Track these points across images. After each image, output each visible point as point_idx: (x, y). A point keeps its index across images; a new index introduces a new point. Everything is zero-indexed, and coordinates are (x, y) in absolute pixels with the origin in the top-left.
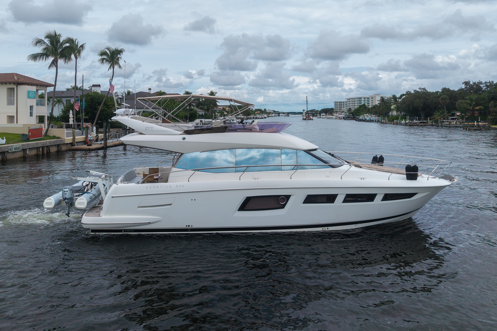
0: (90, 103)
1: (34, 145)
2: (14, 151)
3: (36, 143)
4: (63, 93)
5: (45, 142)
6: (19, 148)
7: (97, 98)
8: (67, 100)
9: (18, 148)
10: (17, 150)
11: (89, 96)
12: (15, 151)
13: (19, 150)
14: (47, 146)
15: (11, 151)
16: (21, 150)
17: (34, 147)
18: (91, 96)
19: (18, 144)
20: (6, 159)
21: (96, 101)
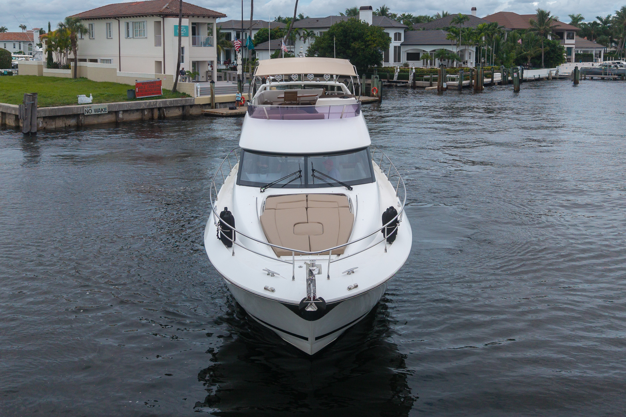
0: (342, 38)
1: (131, 106)
2: (93, 113)
3: (135, 103)
4: (318, 21)
5: (154, 102)
6: (104, 110)
7: (353, 30)
8: (321, 33)
9: (102, 110)
10: (99, 113)
11: (341, 26)
12: (96, 113)
13: (103, 112)
14: (159, 109)
15: (89, 114)
16: (107, 112)
17: (132, 109)
18: (344, 26)
19: (101, 104)
20: (81, 124)
21: (351, 34)
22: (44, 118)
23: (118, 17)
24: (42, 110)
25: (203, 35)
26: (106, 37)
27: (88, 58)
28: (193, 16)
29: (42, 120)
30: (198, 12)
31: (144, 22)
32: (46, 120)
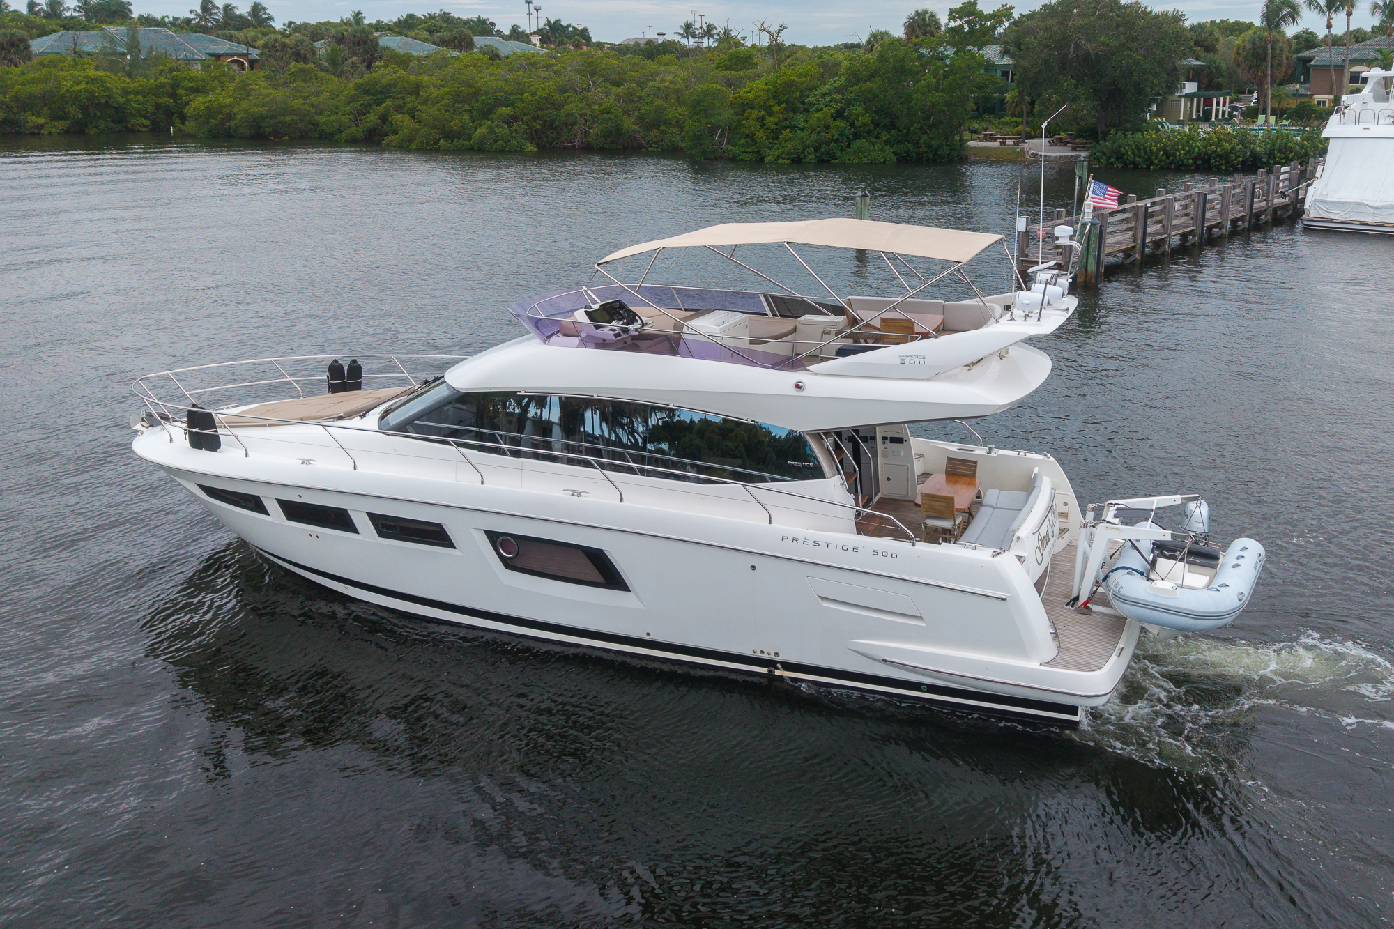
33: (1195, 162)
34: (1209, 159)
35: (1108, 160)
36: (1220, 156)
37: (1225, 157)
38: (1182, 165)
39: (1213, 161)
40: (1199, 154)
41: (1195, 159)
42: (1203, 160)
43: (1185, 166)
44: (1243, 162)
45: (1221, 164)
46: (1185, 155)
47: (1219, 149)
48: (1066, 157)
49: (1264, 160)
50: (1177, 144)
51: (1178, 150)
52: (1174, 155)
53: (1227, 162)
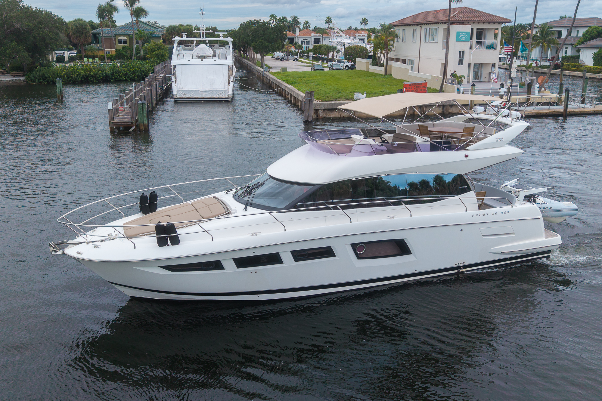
22: (324, 110)
23: (421, 24)
24: (322, 104)
25: (489, 39)
26: (412, 41)
27: (400, 58)
28: (479, 23)
29: (322, 111)
30: (483, 19)
31: (436, 29)
32: (326, 111)
33: (81, 80)
34: (88, 77)
35: (39, 80)
36: (92, 76)
37: (94, 76)
38: (76, 81)
39: (89, 79)
40: (83, 76)
41: (82, 78)
42: (84, 78)
43: (78, 81)
44: (102, 79)
45: (93, 80)
46: (77, 76)
47: (91, 73)
48: (13, 80)
49: (111, 77)
50: (71, 71)
51: (73, 74)
52: (71, 77)
53: (96, 79)
